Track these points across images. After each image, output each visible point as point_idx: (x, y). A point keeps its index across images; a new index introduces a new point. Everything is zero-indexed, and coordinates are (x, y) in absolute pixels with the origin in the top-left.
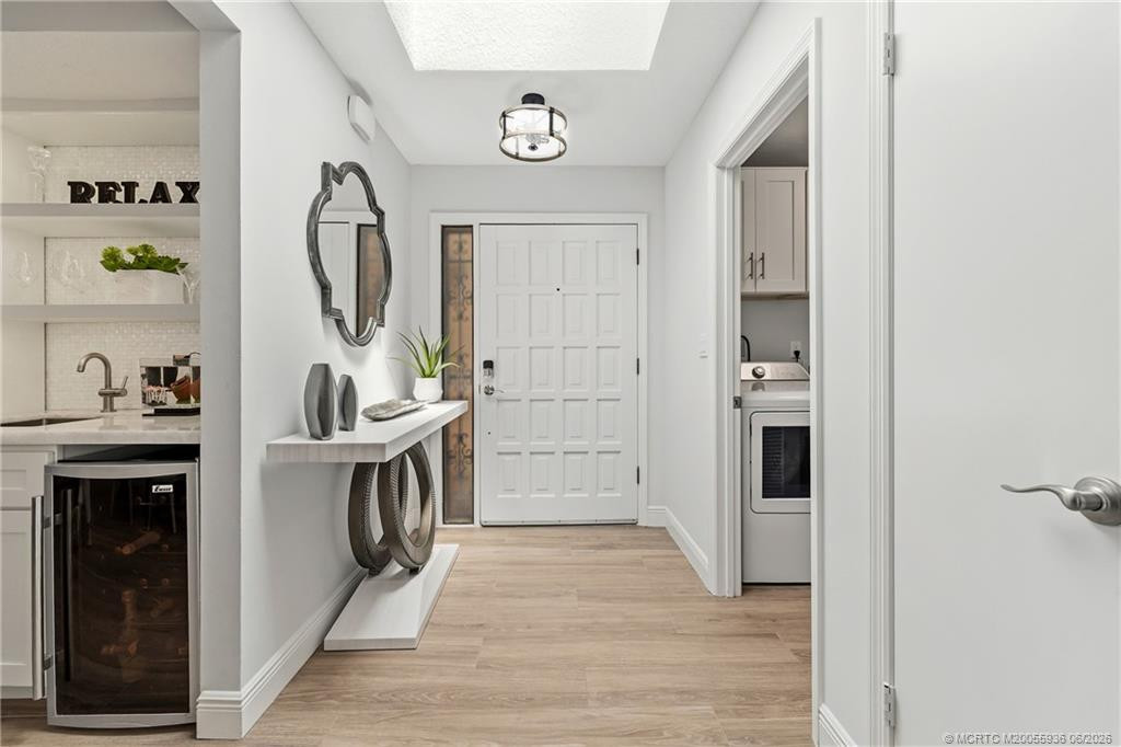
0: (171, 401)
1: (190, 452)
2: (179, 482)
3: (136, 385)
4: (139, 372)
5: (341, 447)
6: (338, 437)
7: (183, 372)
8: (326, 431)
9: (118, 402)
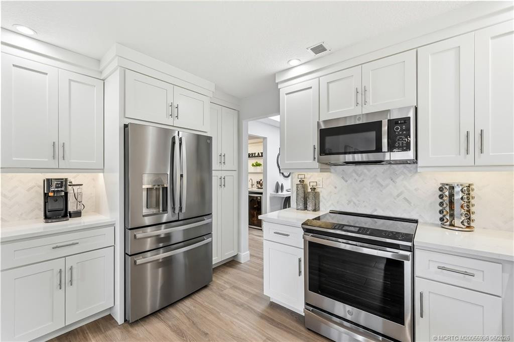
0: (260, 187)
1: (261, 193)
2: (261, 197)
3: (256, 184)
4: (256, 182)
5: (280, 194)
6: (280, 193)
7: (261, 182)
8: (277, 192)
9: (253, 186)
